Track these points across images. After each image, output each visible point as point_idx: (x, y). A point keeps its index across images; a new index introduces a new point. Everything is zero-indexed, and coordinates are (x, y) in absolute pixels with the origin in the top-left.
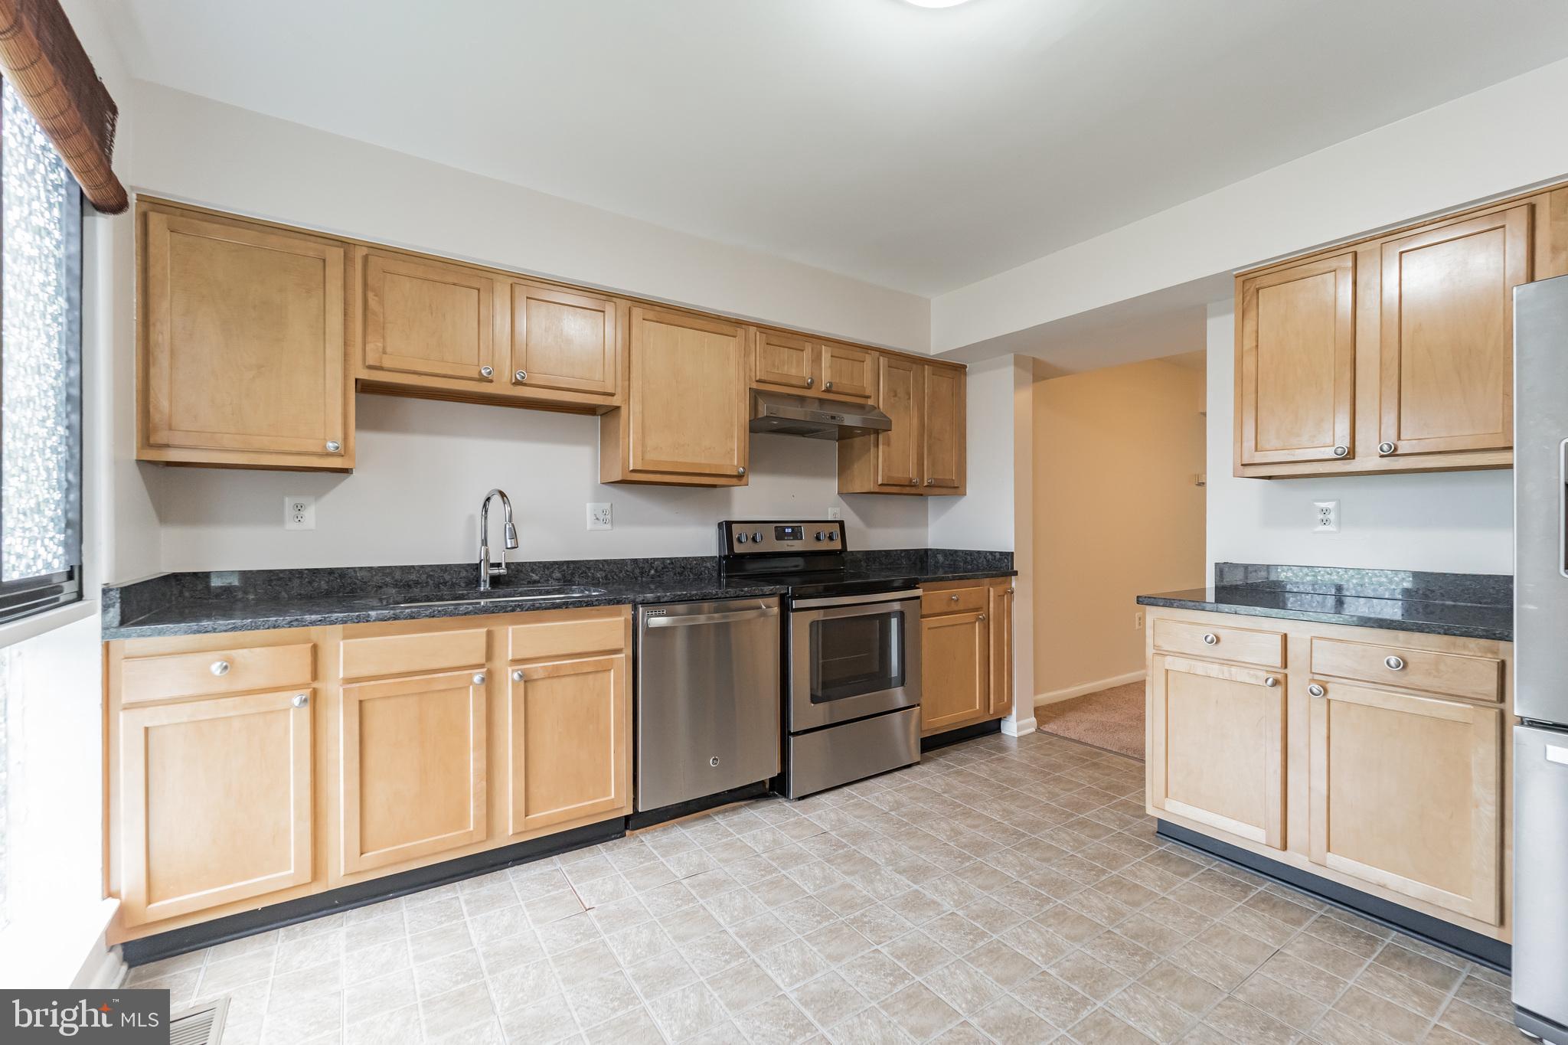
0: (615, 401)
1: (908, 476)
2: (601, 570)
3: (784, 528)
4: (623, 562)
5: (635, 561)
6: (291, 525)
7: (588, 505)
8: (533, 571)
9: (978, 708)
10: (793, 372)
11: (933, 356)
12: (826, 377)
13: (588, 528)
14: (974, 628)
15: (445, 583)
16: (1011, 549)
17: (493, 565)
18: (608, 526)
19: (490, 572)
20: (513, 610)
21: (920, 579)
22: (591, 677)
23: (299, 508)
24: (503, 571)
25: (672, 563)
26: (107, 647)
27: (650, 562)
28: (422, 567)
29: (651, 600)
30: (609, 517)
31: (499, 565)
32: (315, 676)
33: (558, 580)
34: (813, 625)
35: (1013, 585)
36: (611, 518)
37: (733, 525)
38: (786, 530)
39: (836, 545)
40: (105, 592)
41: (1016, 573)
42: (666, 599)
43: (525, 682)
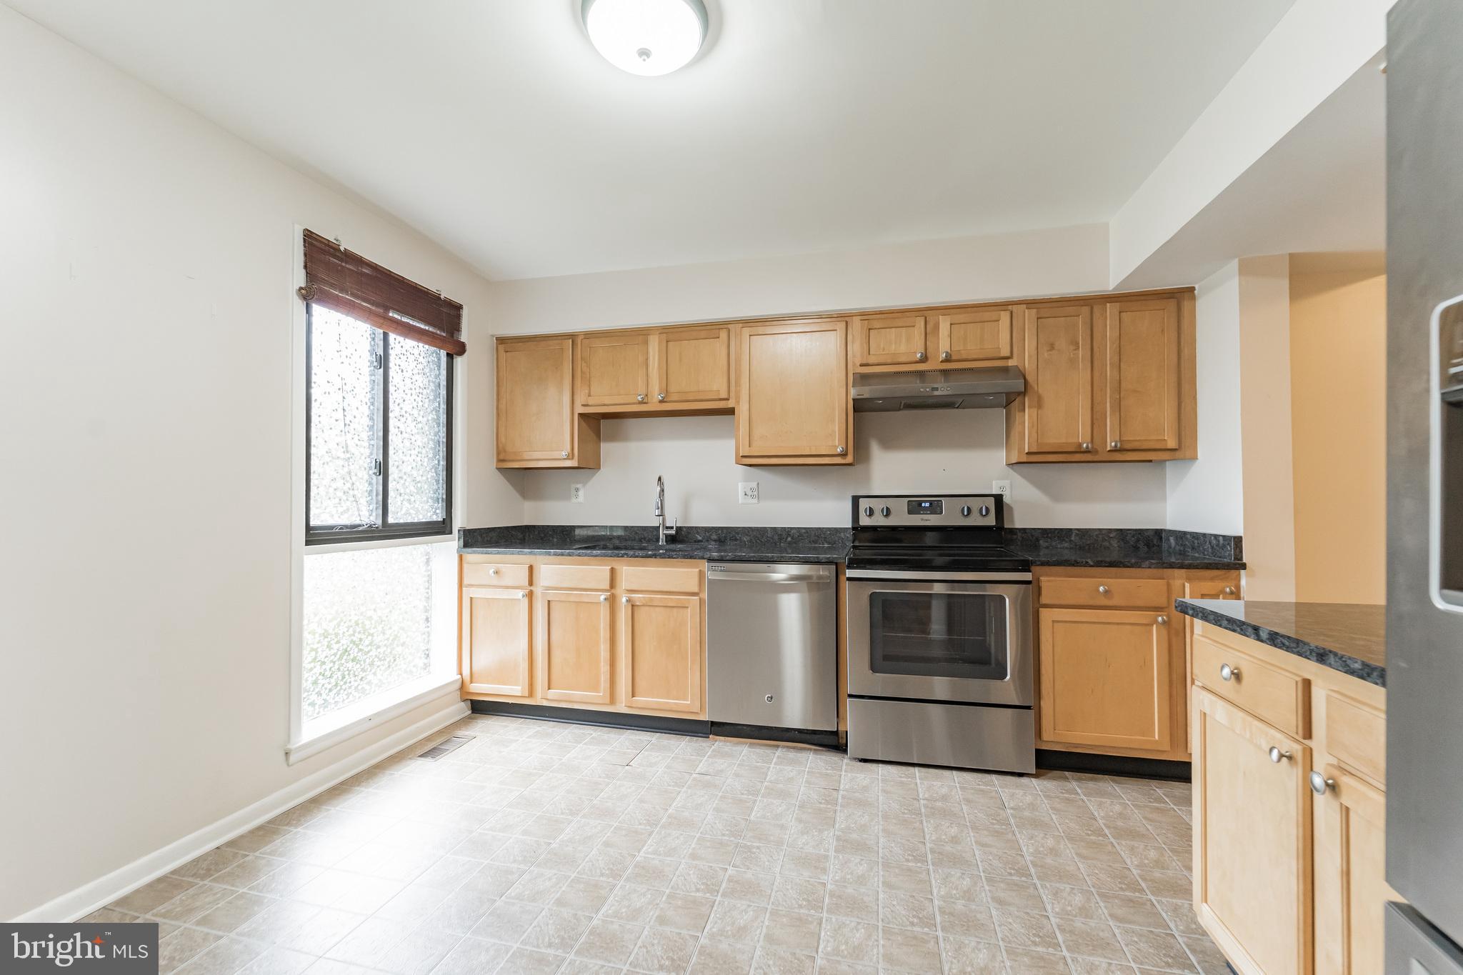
0: (730, 404)
1: (1075, 440)
2: (747, 535)
3: (920, 504)
4: (765, 529)
5: (774, 529)
6: (574, 500)
7: (740, 484)
8: (698, 533)
9: (1157, 737)
10: (903, 348)
11: (1114, 289)
12: (943, 345)
13: (740, 502)
14: (1151, 632)
15: (645, 539)
16: (1238, 531)
17: (667, 528)
18: (755, 501)
19: (665, 532)
20: (622, 556)
21: (1035, 562)
22: (675, 610)
23: (577, 490)
24: (673, 532)
25: (807, 532)
26: (461, 558)
27: (787, 531)
28: (633, 527)
29: (716, 558)
30: (756, 493)
31: (672, 528)
32: (531, 583)
33: (715, 541)
34: (873, 596)
35: (1243, 582)
36: (757, 494)
37: (861, 500)
38: (923, 505)
39: (991, 521)
40: (459, 531)
41: (1244, 566)
42: (728, 558)
43: (633, 606)
